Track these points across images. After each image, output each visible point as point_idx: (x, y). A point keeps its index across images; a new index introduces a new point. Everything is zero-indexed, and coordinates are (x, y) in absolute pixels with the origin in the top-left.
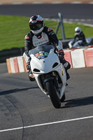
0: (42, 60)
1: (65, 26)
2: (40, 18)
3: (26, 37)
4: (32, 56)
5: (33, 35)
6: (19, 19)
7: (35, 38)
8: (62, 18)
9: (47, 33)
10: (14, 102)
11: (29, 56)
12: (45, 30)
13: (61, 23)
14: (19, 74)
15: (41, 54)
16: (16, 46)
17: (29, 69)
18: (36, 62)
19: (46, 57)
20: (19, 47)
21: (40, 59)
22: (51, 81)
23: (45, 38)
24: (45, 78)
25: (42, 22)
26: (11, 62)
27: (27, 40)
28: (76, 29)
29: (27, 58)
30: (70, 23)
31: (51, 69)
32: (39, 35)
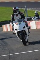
0: (18, 26)
1: (27, 11)
2: (17, 8)
3: (11, 16)
4: (14, 24)
5: (14, 15)
6: (8, 8)
7: (15, 16)
8: (26, 8)
9: (20, 14)
10: (6, 44)
11: (13, 24)
12: (19, 13)
13: (26, 10)
14: (8, 32)
15: (18, 23)
16: (6, 20)
17: (13, 29)
18: (16, 26)
19: (20, 24)
20: (8, 20)
21: (17, 25)
22: (22, 34)
23: (19, 16)
24: (20, 33)
25: (18, 10)
26: (4, 26)
27: (12, 17)
28: (35, 12)
29: (12, 25)
30: (30, 10)
31: (22, 29)
32: (17, 15)
